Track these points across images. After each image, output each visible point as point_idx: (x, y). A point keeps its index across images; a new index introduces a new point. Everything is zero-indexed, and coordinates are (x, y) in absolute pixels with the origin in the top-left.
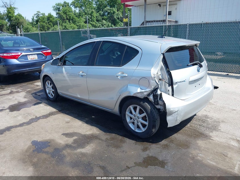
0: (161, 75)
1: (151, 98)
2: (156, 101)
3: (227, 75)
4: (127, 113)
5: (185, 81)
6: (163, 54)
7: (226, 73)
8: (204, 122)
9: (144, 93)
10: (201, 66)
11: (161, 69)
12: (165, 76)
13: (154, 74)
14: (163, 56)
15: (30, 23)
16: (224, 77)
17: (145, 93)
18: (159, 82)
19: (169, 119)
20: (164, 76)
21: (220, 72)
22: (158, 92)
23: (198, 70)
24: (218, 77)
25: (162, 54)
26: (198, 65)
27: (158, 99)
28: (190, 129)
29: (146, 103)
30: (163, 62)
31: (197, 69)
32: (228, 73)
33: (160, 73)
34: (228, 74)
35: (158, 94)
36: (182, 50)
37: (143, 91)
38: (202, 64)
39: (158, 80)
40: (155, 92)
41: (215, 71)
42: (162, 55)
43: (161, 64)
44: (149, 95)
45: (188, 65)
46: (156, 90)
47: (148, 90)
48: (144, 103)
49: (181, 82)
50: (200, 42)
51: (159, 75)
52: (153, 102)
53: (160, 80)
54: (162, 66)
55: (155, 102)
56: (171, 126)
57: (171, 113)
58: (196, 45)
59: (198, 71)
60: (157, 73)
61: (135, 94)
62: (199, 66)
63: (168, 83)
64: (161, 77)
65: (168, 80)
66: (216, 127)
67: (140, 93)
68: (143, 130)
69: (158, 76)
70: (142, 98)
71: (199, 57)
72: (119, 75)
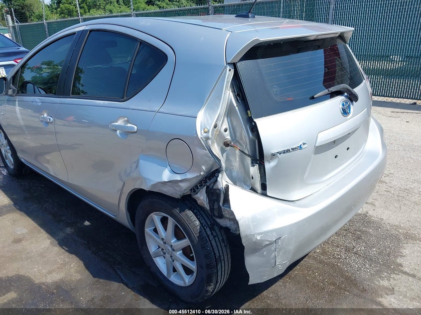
0: (228, 131)
1: (202, 198)
2: (216, 207)
3: (413, 104)
4: (148, 230)
5: (303, 147)
6: (234, 65)
7: (410, 100)
8: (359, 238)
9: (180, 184)
10: (353, 98)
11: (230, 112)
12: (241, 135)
13: (206, 130)
14: (233, 71)
15: (47, 6)
16: (406, 111)
17: (184, 186)
18: (223, 151)
19: (251, 262)
20: (238, 134)
21: (398, 97)
22: (218, 183)
23: (344, 110)
24: (393, 110)
25: (229, 64)
26: (346, 94)
27: (221, 204)
28: (321, 262)
29: (190, 213)
30: (234, 92)
31: (341, 106)
32: (415, 101)
33: (226, 125)
34: (415, 103)
35: (219, 190)
36: (298, 51)
37: (178, 178)
38: (357, 90)
39: (222, 145)
40: (213, 180)
41: (388, 97)
42: (228, 68)
43: (229, 95)
44: (195, 189)
45: (313, 98)
46: (213, 174)
47: (189, 176)
48: (182, 210)
49: (288, 151)
50: (353, 29)
51: (222, 130)
52: (208, 208)
53: (227, 144)
54: (231, 102)
55: (212, 209)
56: (259, 281)
57: (258, 247)
58: (341, 37)
59: (345, 112)
60: (215, 126)
61: (154, 185)
62: (346, 97)
63: (248, 155)
64: (228, 137)
65: (248, 146)
66: (389, 255)
67: (170, 184)
68: (187, 281)
69: (220, 135)
70: (177, 196)
71: (348, 70)
72: (119, 127)
